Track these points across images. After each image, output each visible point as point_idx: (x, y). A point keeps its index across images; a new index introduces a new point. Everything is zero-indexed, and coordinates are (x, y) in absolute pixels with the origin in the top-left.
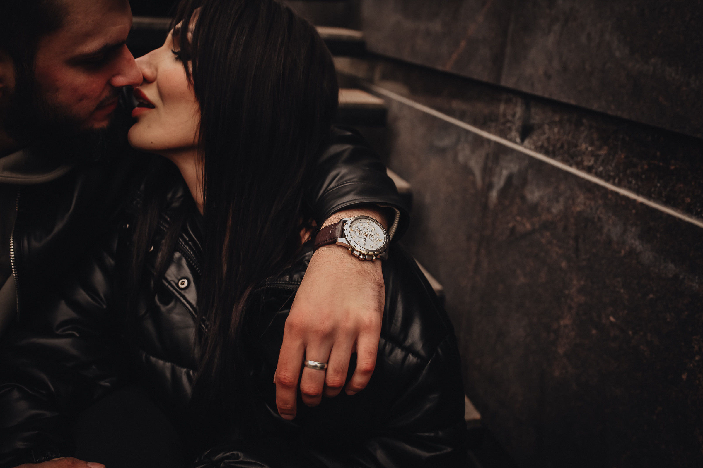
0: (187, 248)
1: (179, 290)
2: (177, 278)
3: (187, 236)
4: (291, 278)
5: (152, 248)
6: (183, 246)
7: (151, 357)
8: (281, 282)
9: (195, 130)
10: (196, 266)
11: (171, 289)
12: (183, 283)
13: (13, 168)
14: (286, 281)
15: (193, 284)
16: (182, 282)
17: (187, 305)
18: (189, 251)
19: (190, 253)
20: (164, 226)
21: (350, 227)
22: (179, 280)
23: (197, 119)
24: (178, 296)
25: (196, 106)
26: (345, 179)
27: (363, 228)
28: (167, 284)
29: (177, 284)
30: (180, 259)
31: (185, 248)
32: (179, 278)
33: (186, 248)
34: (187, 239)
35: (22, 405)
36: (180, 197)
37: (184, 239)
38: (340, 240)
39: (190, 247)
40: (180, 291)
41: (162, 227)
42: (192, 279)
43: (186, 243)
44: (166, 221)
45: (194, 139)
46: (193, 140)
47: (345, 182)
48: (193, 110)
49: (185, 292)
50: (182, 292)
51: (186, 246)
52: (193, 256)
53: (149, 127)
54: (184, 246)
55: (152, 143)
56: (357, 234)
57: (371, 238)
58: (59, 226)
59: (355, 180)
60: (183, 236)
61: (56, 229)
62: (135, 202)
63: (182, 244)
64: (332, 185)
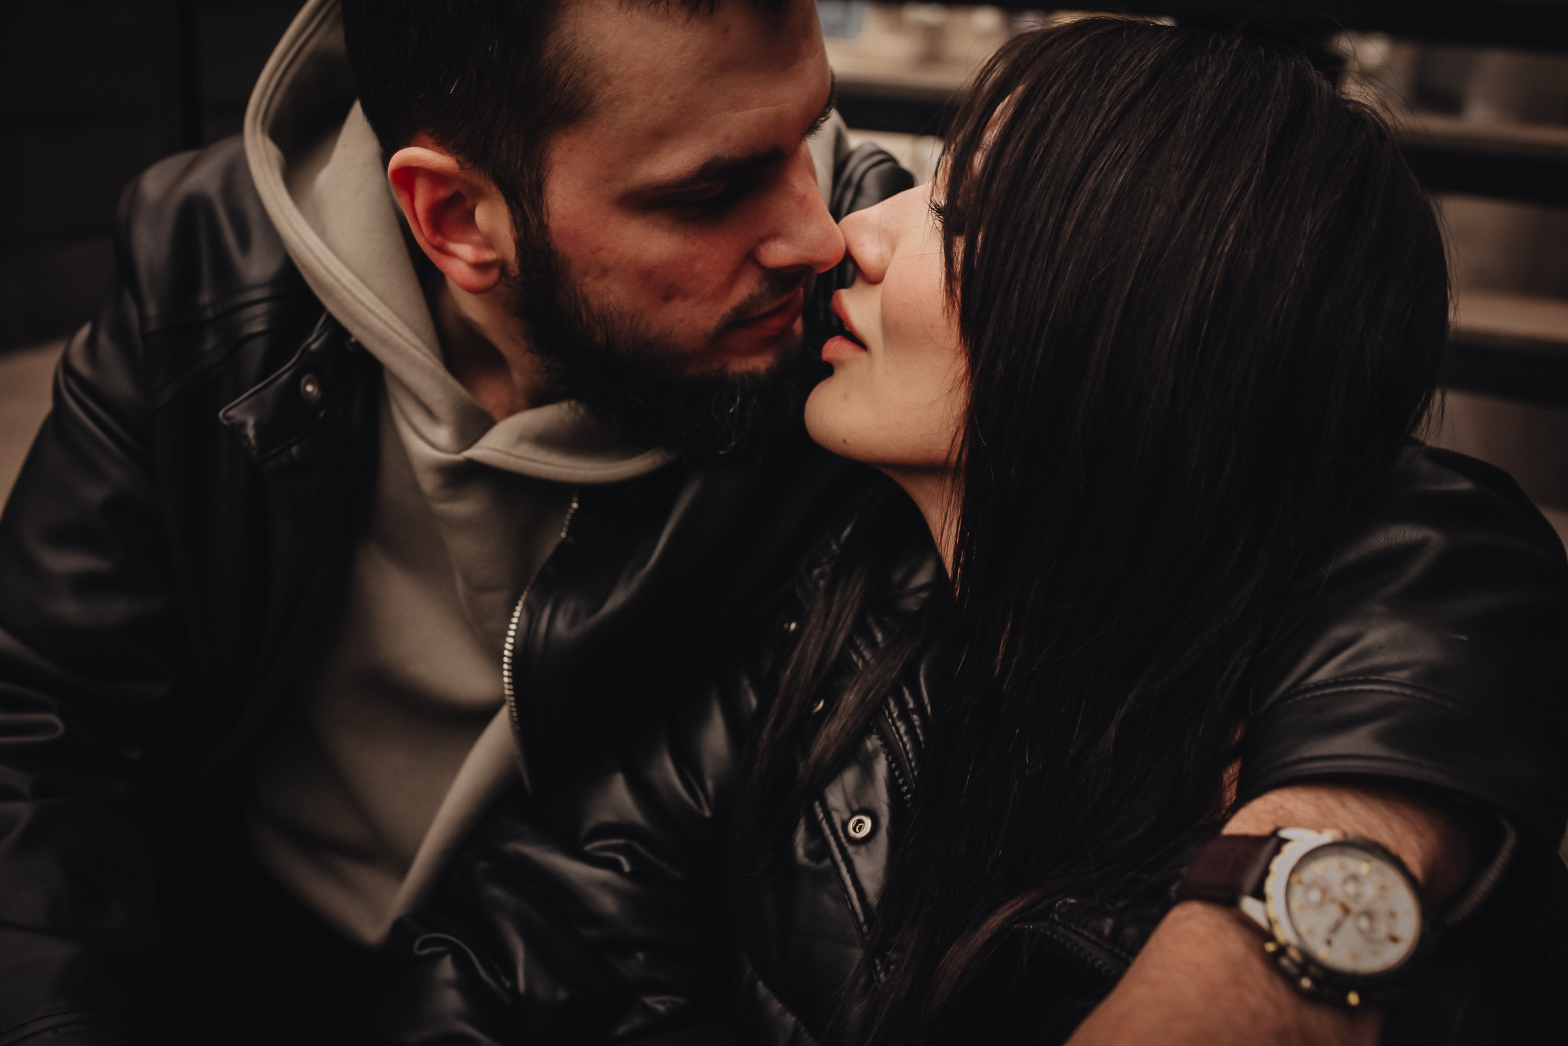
0: (902, 730)
1: (844, 840)
2: (849, 805)
3: (911, 695)
4: (1117, 930)
5: (821, 705)
6: (890, 720)
7: (760, 984)
8: (1086, 933)
9: (953, 429)
10: (906, 788)
11: (828, 831)
12: (859, 825)
13: (545, 440)
14: (1100, 934)
15: (883, 837)
16: (860, 821)
17: (852, 890)
18: (905, 739)
19: (904, 746)
20: (862, 657)
21: (1294, 871)
22: (854, 814)
23: (958, 402)
24: (838, 857)
25: (961, 365)
26: (1367, 663)
27: (1345, 882)
28: (821, 816)
29: (845, 825)
30: (873, 756)
31: (893, 728)
32: (856, 807)
33: (897, 729)
34: (911, 705)
35: (452, 1000)
36: (921, 589)
37: (901, 704)
38: (1250, 906)
39: (911, 730)
40: (846, 845)
41: (855, 657)
42: (885, 821)
43: (905, 715)
44: (872, 644)
45: (949, 453)
46: (946, 454)
47: (1362, 678)
48: (951, 376)
49: (856, 853)
50: (851, 849)
51: (899, 724)
52: (910, 756)
53: (846, 397)
54: (894, 723)
55: (844, 441)
56: (1315, 896)
57: (1364, 923)
58: (617, 599)
59: (1402, 675)
60: (903, 694)
61: (608, 607)
62: (816, 572)
63: (891, 714)
64: (1321, 675)
